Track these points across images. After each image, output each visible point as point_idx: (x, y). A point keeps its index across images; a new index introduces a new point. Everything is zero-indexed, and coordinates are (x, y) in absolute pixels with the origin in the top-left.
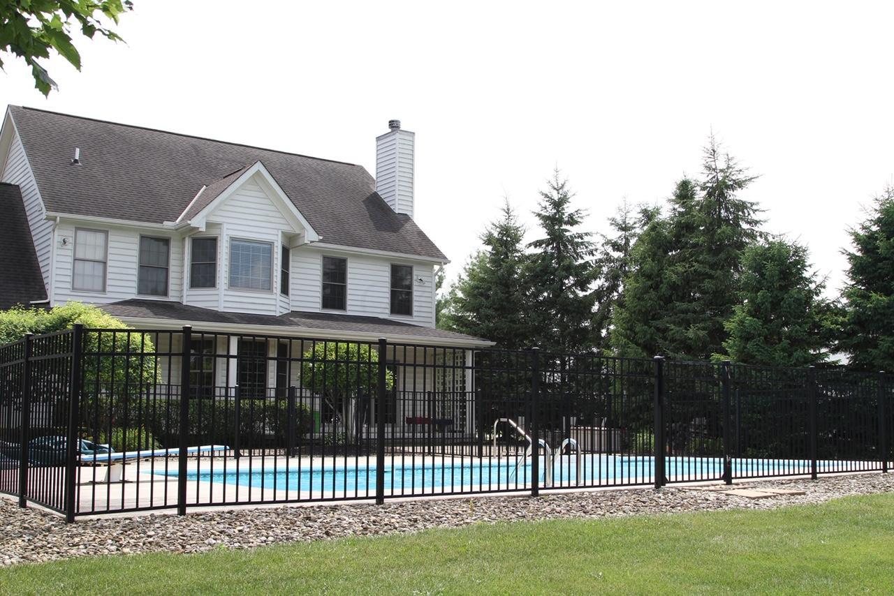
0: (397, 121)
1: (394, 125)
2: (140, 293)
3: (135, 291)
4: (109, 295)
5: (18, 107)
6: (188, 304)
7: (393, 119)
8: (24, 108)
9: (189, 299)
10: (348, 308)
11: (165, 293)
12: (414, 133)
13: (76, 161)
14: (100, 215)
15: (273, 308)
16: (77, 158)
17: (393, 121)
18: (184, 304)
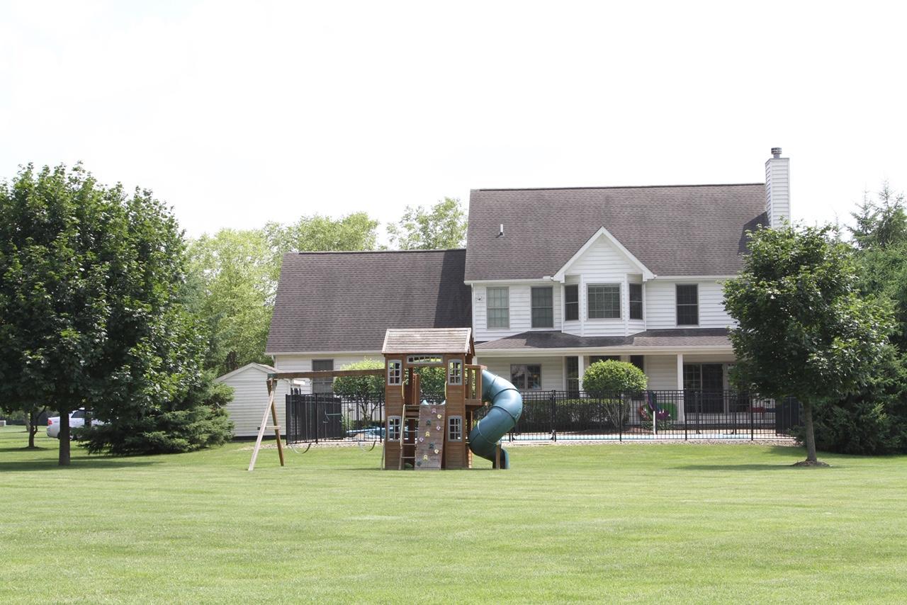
0: (779, 149)
1: (776, 152)
2: (533, 326)
3: (530, 326)
4: (512, 330)
5: (476, 191)
6: (565, 332)
7: (774, 147)
8: (481, 190)
9: (566, 328)
10: (700, 323)
11: (551, 325)
12: (788, 159)
13: (501, 234)
14: (500, 278)
15: (623, 331)
16: (502, 231)
17: (776, 149)
18: (562, 332)
